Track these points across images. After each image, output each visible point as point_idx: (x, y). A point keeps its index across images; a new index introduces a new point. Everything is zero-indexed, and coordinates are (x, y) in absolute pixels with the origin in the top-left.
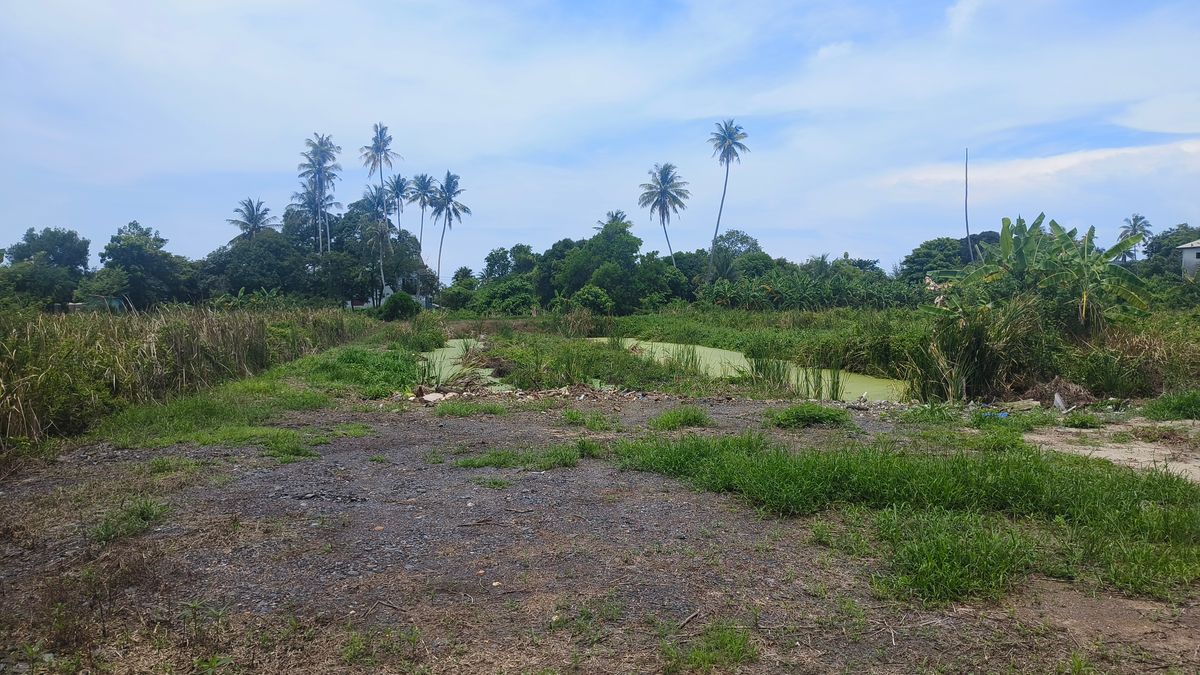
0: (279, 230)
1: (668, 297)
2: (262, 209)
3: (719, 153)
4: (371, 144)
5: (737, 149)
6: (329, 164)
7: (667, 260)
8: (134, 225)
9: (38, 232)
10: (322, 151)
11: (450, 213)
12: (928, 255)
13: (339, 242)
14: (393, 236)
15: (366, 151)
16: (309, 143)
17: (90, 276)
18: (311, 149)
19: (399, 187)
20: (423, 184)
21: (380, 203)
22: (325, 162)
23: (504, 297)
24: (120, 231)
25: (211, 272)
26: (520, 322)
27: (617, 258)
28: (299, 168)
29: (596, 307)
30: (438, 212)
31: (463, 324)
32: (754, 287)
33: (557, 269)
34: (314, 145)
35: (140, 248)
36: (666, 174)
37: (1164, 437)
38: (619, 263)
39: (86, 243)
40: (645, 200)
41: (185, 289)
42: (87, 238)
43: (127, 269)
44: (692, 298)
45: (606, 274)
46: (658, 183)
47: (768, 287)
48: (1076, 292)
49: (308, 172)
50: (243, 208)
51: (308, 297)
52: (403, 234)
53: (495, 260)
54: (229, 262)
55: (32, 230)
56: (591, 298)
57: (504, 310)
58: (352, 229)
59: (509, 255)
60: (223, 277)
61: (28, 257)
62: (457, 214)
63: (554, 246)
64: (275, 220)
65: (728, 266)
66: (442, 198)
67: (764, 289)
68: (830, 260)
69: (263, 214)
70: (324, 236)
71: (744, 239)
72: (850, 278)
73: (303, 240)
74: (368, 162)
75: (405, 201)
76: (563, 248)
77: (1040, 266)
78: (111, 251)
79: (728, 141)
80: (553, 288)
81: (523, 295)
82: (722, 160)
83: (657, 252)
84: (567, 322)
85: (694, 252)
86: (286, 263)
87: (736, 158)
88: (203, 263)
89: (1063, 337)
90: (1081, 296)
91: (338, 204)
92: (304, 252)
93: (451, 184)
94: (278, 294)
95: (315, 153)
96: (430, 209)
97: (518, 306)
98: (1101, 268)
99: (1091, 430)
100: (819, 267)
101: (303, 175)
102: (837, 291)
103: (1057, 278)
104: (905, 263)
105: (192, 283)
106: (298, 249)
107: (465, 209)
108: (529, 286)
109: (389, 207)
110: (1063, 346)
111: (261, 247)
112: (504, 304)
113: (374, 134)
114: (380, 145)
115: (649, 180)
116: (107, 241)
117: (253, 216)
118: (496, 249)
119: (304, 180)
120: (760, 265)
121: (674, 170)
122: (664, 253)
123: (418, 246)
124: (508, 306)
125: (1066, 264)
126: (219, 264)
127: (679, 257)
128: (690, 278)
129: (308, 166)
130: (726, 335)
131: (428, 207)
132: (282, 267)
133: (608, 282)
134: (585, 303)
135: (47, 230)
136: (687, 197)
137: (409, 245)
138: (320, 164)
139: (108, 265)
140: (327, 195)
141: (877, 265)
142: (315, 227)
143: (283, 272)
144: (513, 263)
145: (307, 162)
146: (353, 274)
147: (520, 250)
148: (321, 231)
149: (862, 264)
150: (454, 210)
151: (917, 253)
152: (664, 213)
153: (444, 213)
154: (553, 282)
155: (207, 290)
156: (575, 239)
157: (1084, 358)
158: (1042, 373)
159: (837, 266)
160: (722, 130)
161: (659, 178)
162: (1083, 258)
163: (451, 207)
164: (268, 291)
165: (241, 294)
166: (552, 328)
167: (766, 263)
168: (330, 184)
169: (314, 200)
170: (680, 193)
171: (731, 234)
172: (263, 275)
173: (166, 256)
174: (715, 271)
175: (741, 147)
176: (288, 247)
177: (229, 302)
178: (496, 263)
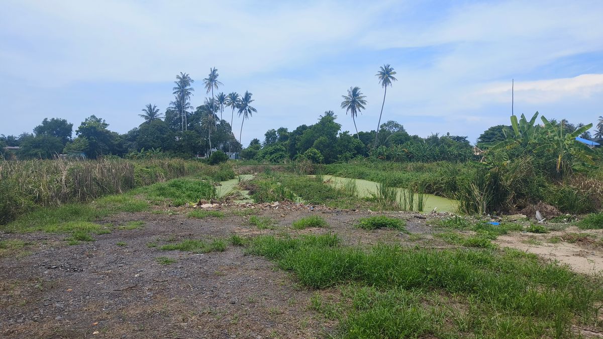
0: (163, 120)
1: (355, 155)
2: (155, 109)
3: (382, 81)
4: (208, 77)
5: (391, 79)
6: (188, 87)
7: (355, 136)
8: (93, 117)
9: (49, 120)
10: (184, 81)
11: (247, 112)
12: (493, 134)
13: (191, 125)
14: (218, 123)
15: (206, 81)
16: (178, 77)
17: (71, 142)
18: (179, 80)
19: (222, 98)
20: (234, 97)
21: (212, 107)
22: (186, 86)
23: (271, 153)
24: (86, 120)
25: (130, 140)
26: (277, 166)
27: (326, 135)
28: (173, 89)
29: (314, 159)
30: (241, 111)
31: (248, 167)
32: (399, 150)
33: (299, 140)
34: (180, 78)
35: (95, 128)
36: (355, 93)
37: (580, 240)
38: (328, 137)
39: (71, 125)
40: (344, 105)
41: (117, 148)
42: (71, 123)
43: (88, 138)
44: (367, 156)
45: (321, 142)
46: (351, 97)
47: (406, 150)
48: (555, 155)
49: (177, 91)
50: (147, 109)
51: (175, 153)
52: (223, 122)
53: (270, 135)
54: (138, 135)
55: (47, 119)
56: (312, 155)
57: (271, 160)
58: (198, 119)
59: (276, 133)
60: (135, 142)
61: (44, 132)
62: (250, 112)
63: (297, 128)
64: (162, 115)
65: (385, 139)
66: (243, 105)
67: (404, 151)
68: (439, 136)
69: (156, 112)
70: (184, 123)
71: (397, 125)
72: (449, 146)
73: (175, 125)
74: (207, 86)
75: (224, 106)
76: (302, 129)
77: (536, 141)
78: (81, 129)
79: (386, 75)
80: (297, 149)
81: (281, 153)
82: (383, 85)
83: (348, 132)
84: (299, 167)
85: (369, 132)
86: (165, 136)
87: (390, 84)
88: (126, 136)
89: (547, 180)
90: (558, 157)
91: (192, 107)
92: (174, 130)
93: (247, 97)
94: (160, 151)
95: (181, 82)
96: (237, 110)
97: (278, 158)
98: (570, 142)
99: (540, 235)
100: (434, 140)
101: (175, 93)
102: (442, 152)
103: (544, 147)
104: (480, 138)
105: (120, 145)
106: (172, 129)
107: (254, 110)
108: (284, 149)
109: (217, 109)
110: (547, 184)
111: (154, 128)
112: (271, 158)
113: (210, 73)
114: (212, 78)
115: (347, 95)
116: (80, 125)
117: (151, 113)
118: (270, 130)
119: (176, 95)
120: (402, 138)
121: (359, 90)
122: (352, 132)
123: (230, 128)
124: (272, 158)
125: (551, 140)
126: (133, 136)
127: (361, 134)
128: (366, 145)
129: (178, 88)
130: (378, 174)
131: (236, 108)
132: (163, 138)
133: (321, 147)
134: (309, 157)
135: (53, 119)
136: (365, 104)
137: (225, 127)
138: (183, 87)
139: (80, 136)
140: (186, 103)
141: (467, 139)
142: (180, 118)
143: (163, 140)
144: (279, 136)
145: (177, 86)
146: (197, 142)
147: (282, 130)
148: (183, 120)
149: (458, 139)
150: (249, 110)
151: (487, 133)
152: (354, 111)
153: (243, 111)
154: (296, 147)
155: (127, 149)
156: (308, 125)
157: (557, 191)
158: (534, 199)
159: (443, 139)
160: (383, 70)
161: (352, 94)
162: (560, 137)
163: (247, 108)
164: (155, 149)
165: (142, 151)
166: (291, 170)
167: (406, 138)
168: (188, 98)
169: (180, 105)
170: (362, 102)
171: (390, 123)
172: (154, 142)
173: (108, 132)
174: (379, 141)
175: (393, 78)
176: (166, 128)
177: (137, 155)
178: (270, 137)
